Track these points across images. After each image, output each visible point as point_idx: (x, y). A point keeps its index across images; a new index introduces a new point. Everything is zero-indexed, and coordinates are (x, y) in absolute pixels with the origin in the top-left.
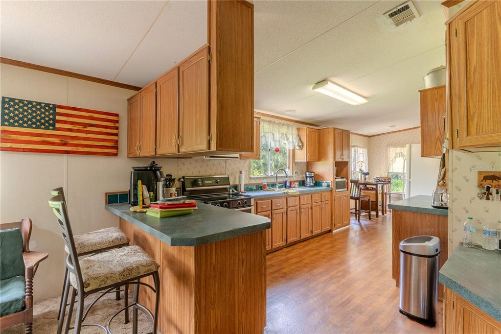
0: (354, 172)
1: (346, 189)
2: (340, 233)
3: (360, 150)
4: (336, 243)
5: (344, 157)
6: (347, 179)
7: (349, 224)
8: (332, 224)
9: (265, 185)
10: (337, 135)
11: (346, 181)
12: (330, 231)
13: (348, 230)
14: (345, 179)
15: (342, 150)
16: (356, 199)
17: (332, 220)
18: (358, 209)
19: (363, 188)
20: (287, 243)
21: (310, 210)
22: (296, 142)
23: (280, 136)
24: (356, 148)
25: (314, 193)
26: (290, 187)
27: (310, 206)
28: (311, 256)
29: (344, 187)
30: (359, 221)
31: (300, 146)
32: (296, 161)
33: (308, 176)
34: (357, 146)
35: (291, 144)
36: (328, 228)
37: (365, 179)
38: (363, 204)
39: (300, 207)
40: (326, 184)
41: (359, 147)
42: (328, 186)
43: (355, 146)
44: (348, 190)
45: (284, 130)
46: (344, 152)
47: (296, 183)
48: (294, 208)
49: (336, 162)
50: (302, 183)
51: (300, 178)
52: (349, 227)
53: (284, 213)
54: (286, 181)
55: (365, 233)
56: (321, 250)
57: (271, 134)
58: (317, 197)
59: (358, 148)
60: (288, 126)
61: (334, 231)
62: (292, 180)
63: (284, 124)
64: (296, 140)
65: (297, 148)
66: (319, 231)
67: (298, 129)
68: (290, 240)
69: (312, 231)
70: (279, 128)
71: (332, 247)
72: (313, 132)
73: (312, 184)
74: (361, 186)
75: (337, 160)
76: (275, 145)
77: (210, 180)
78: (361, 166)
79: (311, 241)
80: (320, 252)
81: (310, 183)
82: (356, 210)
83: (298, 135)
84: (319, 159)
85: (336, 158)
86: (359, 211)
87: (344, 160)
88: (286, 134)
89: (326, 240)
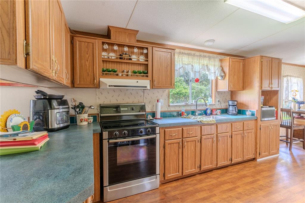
0: (287, 100)
1: (275, 118)
2: (265, 162)
3: (294, 80)
4: (258, 177)
5: (273, 86)
6: (277, 108)
7: (277, 152)
8: (256, 152)
9: (183, 112)
10: (265, 63)
11: (276, 110)
12: (254, 159)
13: (275, 160)
14: (274, 108)
15: (271, 78)
16: (287, 128)
17: (256, 148)
18: (289, 137)
19: (296, 116)
20: (200, 170)
21: (229, 139)
22: (218, 73)
23: (201, 67)
24: (289, 78)
25: (235, 122)
26: (211, 114)
27: (229, 134)
28: (224, 192)
29: (273, 116)
30: (290, 150)
31: (222, 76)
32: (218, 90)
33: (230, 104)
34: (290, 76)
35: (213, 74)
36: (252, 156)
37: (299, 108)
38: (296, 132)
39: (217, 135)
40: (250, 113)
41: (293, 76)
42: (253, 115)
43: (287, 76)
44: (277, 119)
45: (205, 61)
46: (273, 81)
47: (218, 111)
48: (209, 136)
49: (262, 91)
50: (225, 111)
51: (223, 106)
52: (278, 157)
53: (197, 142)
54: (207, 109)
55: (298, 166)
56: (238, 184)
57: (191, 65)
58: (238, 126)
59: (292, 78)
60: (210, 58)
61: (258, 160)
62: (214, 107)
63: (205, 57)
64: (219, 71)
65: (219, 78)
66: (240, 160)
67: (221, 60)
68: (204, 168)
69: (231, 159)
70: (199, 60)
71: (253, 182)
72: (237, 61)
73: (234, 112)
74: (294, 115)
75: (264, 89)
76: (195, 76)
77: (125, 108)
78: (294, 94)
79: (229, 169)
80: (235, 188)
81: (233, 111)
82: (287, 138)
83: (221, 66)
84: (244, 88)
85: (263, 86)
86: (291, 139)
87: (273, 89)
88: (207, 66)
89: (247, 170)
